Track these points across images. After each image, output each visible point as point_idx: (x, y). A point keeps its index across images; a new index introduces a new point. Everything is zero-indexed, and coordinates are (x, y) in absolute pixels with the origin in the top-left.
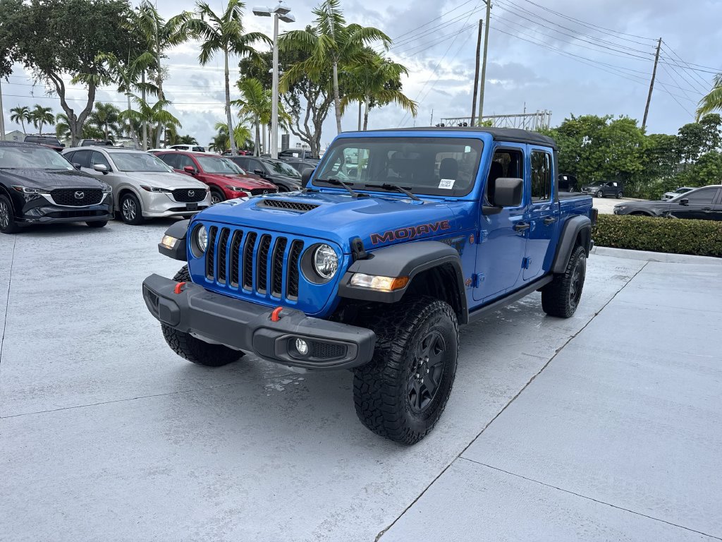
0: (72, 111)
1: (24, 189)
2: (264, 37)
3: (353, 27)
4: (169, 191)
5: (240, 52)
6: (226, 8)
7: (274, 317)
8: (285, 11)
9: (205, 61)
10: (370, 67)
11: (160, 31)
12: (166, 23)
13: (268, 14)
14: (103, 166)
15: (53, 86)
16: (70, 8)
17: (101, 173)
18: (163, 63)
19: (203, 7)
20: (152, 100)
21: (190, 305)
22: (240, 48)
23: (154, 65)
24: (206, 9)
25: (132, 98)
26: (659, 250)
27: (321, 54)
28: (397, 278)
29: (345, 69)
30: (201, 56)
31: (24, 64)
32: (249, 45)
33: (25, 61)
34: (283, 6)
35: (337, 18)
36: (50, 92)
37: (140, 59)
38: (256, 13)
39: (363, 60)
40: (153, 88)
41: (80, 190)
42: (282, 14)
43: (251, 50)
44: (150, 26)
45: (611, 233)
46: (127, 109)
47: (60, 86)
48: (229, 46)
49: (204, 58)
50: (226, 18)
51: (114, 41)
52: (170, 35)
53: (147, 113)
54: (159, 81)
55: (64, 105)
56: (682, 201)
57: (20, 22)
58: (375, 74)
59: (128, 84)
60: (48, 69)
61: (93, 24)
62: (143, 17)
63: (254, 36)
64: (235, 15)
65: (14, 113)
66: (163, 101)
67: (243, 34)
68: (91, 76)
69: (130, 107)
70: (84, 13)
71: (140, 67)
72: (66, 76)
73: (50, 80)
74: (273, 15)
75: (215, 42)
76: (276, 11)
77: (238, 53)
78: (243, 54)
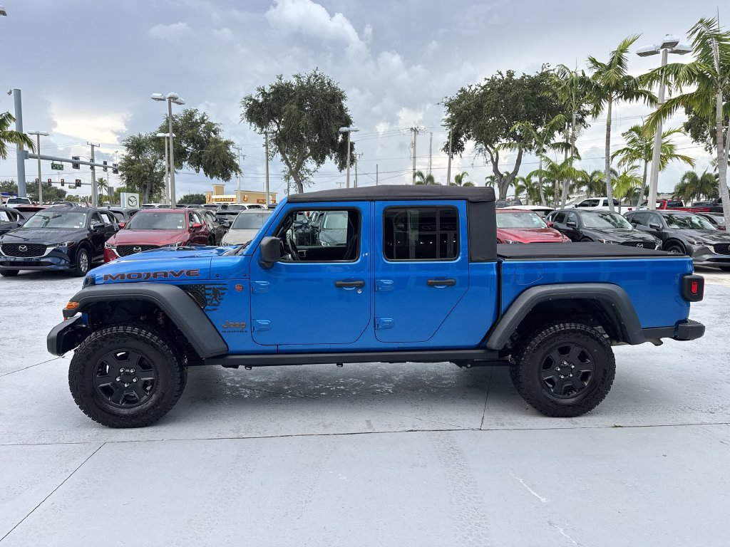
8: (674, 44)
9: (598, 114)
13: (654, 53)
22: (631, 93)
25: (543, 159)
31: (476, 141)
33: (476, 139)
34: (668, 39)
37: (552, 122)
38: (641, 54)
40: (568, 146)
42: (671, 47)
43: (644, 93)
46: (538, 169)
49: (597, 111)
53: (554, 171)
54: (574, 138)
55: (496, 171)
61: (516, 99)
64: (620, 62)
65: (489, 180)
66: (573, 157)
69: (541, 167)
73: (487, 152)
74: (660, 51)
76: (662, 48)
77: (628, 100)
78: (637, 99)
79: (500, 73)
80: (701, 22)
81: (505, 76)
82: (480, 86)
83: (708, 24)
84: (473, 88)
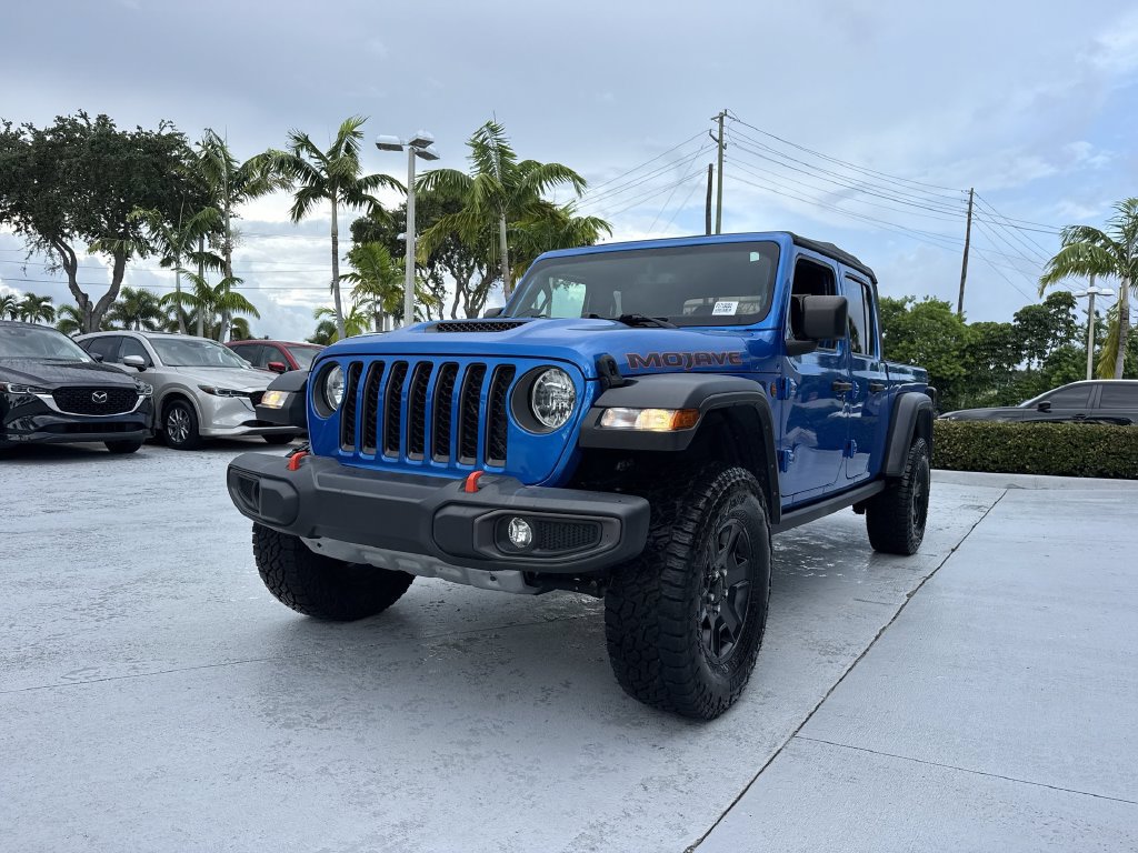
0: (86, 296)
1: (9, 386)
2: (393, 182)
3: (527, 165)
4: (245, 394)
5: (355, 204)
6: (335, 139)
7: (469, 487)
8: (425, 143)
9: (299, 216)
10: (555, 222)
11: (230, 177)
12: (240, 166)
13: (398, 148)
14: (139, 359)
15: (59, 261)
16: (93, 143)
17: (135, 370)
18: (233, 224)
19: (298, 139)
20: (213, 277)
21: (318, 487)
22: (355, 196)
23: (218, 228)
24: (304, 142)
25: (182, 275)
26: (1022, 470)
27: (477, 201)
28: (682, 410)
29: (518, 226)
30: (294, 209)
31: (15, 227)
32: (369, 193)
33: (17, 223)
34: (422, 135)
35: (503, 152)
36: (53, 269)
37: (199, 216)
38: (380, 146)
39: (544, 212)
40: (214, 260)
41: (101, 389)
42: (420, 147)
43: (372, 200)
44: (216, 169)
45: (944, 447)
46: (175, 291)
47: (70, 259)
48: (338, 193)
49: (298, 211)
50: (334, 152)
51: (159, 191)
52: (248, 182)
53: (205, 295)
54: (227, 250)
55: (74, 287)
56: (1041, 406)
57: (14, 163)
58: (562, 232)
59: (178, 254)
60: (51, 233)
61: (128, 166)
62: (206, 156)
63: (376, 181)
64: (348, 149)
66: (230, 280)
67: (359, 177)
68: (120, 245)
69: (178, 288)
70: (115, 151)
71: (198, 230)
72: (79, 245)
73: (54, 249)
74: (406, 148)
75: (316, 190)
76: (411, 144)
77: (351, 205)
78: (360, 205)
79: (84, 116)
80: (488, 125)
81: (93, 121)
82: (30, 127)
83: (494, 130)
84: (13, 130)
